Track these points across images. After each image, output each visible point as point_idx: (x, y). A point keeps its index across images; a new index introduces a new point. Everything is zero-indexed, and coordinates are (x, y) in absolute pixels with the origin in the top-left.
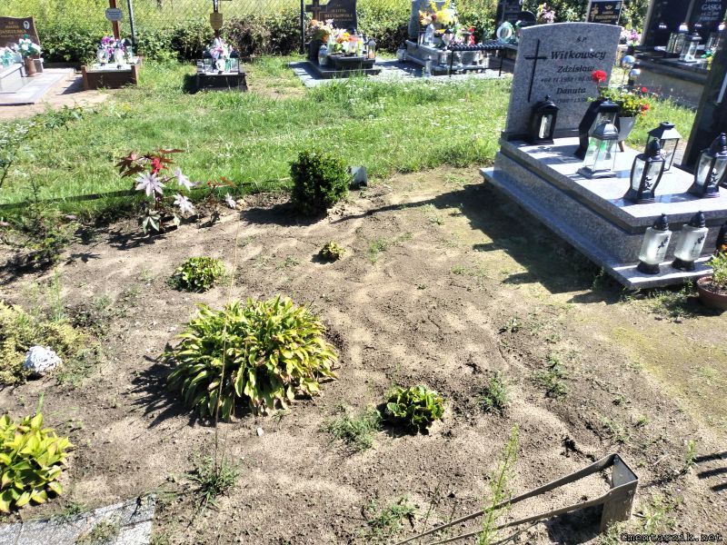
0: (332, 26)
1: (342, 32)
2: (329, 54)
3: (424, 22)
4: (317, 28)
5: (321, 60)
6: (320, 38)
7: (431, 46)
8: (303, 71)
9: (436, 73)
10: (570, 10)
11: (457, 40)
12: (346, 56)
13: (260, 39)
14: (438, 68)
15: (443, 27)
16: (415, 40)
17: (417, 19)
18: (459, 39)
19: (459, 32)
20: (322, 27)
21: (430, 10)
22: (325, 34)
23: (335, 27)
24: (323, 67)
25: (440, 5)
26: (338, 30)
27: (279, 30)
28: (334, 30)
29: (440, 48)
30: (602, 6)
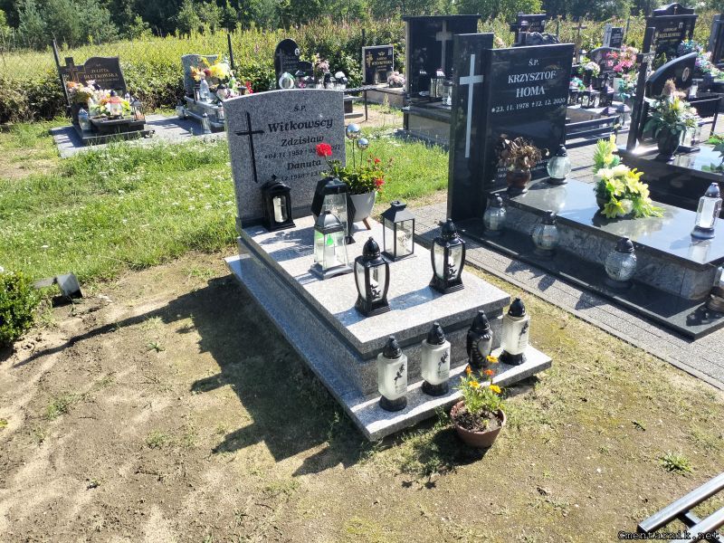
0: (93, 88)
1: (106, 93)
2: (91, 118)
3: (197, 78)
4: (76, 90)
6: (81, 101)
7: (208, 102)
8: (67, 137)
9: (214, 130)
10: (348, 58)
12: (111, 119)
13: (14, 105)
14: (217, 125)
15: (217, 81)
16: (192, 96)
17: (190, 75)
18: (235, 93)
19: (235, 86)
20: (82, 89)
21: (201, 65)
22: (87, 96)
23: (97, 88)
24: (86, 132)
25: (212, 60)
26: (101, 91)
27: (38, 94)
28: (97, 92)
29: (216, 103)
30: (375, 53)
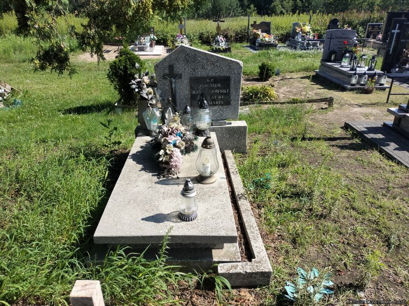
1: (265, 34)
2: (260, 42)
4: (255, 32)
5: (257, 44)
6: (256, 36)
8: (249, 48)
11: (310, 37)
12: (267, 42)
14: (302, 48)
15: (305, 33)
16: (294, 38)
17: (294, 30)
18: (311, 37)
23: (262, 32)
25: (304, 25)
30: (373, 26)
